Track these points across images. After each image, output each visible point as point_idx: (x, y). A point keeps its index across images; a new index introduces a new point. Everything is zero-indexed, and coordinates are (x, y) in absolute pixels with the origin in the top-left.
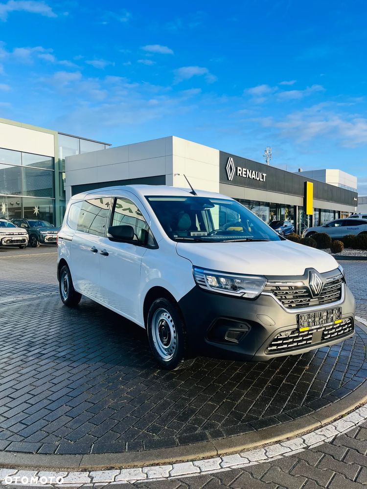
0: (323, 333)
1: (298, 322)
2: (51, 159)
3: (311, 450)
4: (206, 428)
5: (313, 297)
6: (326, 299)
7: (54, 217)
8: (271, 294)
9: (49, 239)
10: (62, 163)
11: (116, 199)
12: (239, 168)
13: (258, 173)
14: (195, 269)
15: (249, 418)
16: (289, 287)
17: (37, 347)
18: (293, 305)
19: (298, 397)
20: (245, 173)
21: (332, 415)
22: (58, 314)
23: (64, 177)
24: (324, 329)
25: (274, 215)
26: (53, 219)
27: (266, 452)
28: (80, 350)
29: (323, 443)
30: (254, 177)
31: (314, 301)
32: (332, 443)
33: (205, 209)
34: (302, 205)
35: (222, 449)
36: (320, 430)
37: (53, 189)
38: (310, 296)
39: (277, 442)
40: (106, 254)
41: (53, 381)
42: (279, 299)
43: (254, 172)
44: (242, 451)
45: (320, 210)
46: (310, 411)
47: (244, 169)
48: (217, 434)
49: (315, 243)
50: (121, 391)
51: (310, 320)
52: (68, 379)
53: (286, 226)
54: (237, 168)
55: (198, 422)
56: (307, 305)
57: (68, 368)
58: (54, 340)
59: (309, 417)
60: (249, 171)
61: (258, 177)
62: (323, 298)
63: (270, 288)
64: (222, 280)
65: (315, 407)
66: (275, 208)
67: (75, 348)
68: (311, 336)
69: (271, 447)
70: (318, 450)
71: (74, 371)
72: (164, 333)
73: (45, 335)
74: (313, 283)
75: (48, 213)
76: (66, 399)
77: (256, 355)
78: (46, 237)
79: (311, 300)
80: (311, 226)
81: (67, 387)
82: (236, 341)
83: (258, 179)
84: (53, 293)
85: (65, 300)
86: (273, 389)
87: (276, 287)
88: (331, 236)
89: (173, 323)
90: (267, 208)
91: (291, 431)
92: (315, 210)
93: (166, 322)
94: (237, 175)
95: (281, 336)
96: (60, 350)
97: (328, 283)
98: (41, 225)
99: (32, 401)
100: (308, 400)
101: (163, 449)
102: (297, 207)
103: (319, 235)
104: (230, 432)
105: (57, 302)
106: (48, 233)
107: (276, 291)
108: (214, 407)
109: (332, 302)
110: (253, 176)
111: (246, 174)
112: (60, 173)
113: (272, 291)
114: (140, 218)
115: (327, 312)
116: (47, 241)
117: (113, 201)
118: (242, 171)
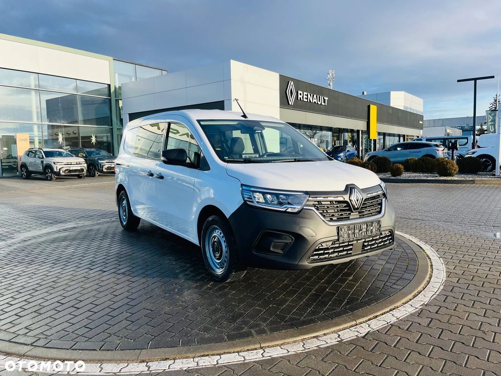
0: (363, 244)
1: (338, 233)
2: (107, 86)
3: (344, 343)
4: (252, 327)
5: (353, 211)
6: (366, 213)
7: (112, 145)
8: (313, 208)
9: (108, 168)
10: (118, 91)
11: (169, 124)
12: (299, 92)
13: (319, 97)
14: (243, 187)
15: (291, 319)
16: (330, 201)
17: (99, 265)
18: (334, 218)
19: (339, 302)
20: (306, 97)
21: (367, 316)
22: (117, 238)
23: (121, 105)
24: (364, 240)
25: (337, 140)
26: (110, 148)
27: (304, 344)
28: (139, 268)
29: (356, 337)
30: (316, 101)
31: (355, 214)
32: (363, 337)
33: (257, 132)
34: (365, 129)
35: (265, 343)
36: (355, 327)
37: (110, 118)
38: (350, 210)
39: (314, 337)
40: (161, 177)
41: (114, 293)
42: (320, 213)
43: (315, 96)
44: (282, 344)
45: (384, 135)
46: (348, 312)
47: (305, 93)
48: (261, 332)
49: (375, 167)
50: (176, 300)
51: (350, 232)
52: (128, 291)
53: (348, 151)
54: (298, 92)
55: (246, 323)
56: (348, 218)
57: (127, 283)
58: (114, 259)
59: (346, 317)
60: (311, 95)
61: (319, 101)
62: (363, 212)
63: (312, 203)
64: (269, 196)
65: (353, 309)
66: (338, 132)
67: (134, 266)
68: (351, 247)
69: (309, 341)
70: (351, 342)
71: (133, 285)
72: (217, 248)
73: (105, 255)
74: (353, 198)
75: (106, 142)
76: (126, 307)
77: (300, 263)
78: (104, 167)
79: (352, 214)
80: (375, 149)
81: (127, 297)
82: (281, 252)
83: (319, 103)
84: (113, 219)
85: (125, 223)
86: (316, 296)
87: (318, 202)
88: (392, 160)
89: (224, 239)
90: (330, 133)
91: (328, 328)
92: (379, 134)
93: (218, 238)
94: (298, 99)
95: (322, 246)
96: (120, 267)
97: (368, 199)
98: (99, 154)
99: (95, 310)
100: (348, 303)
101: (213, 344)
102: (360, 131)
103: (380, 158)
104: (273, 330)
105: (117, 227)
106: (107, 162)
107: (318, 206)
108: (261, 311)
109: (372, 216)
110: (314, 101)
111: (307, 99)
112: (117, 101)
113: (314, 205)
114: (193, 141)
115: (367, 225)
116: (106, 170)
117: (167, 126)
118: (303, 95)
